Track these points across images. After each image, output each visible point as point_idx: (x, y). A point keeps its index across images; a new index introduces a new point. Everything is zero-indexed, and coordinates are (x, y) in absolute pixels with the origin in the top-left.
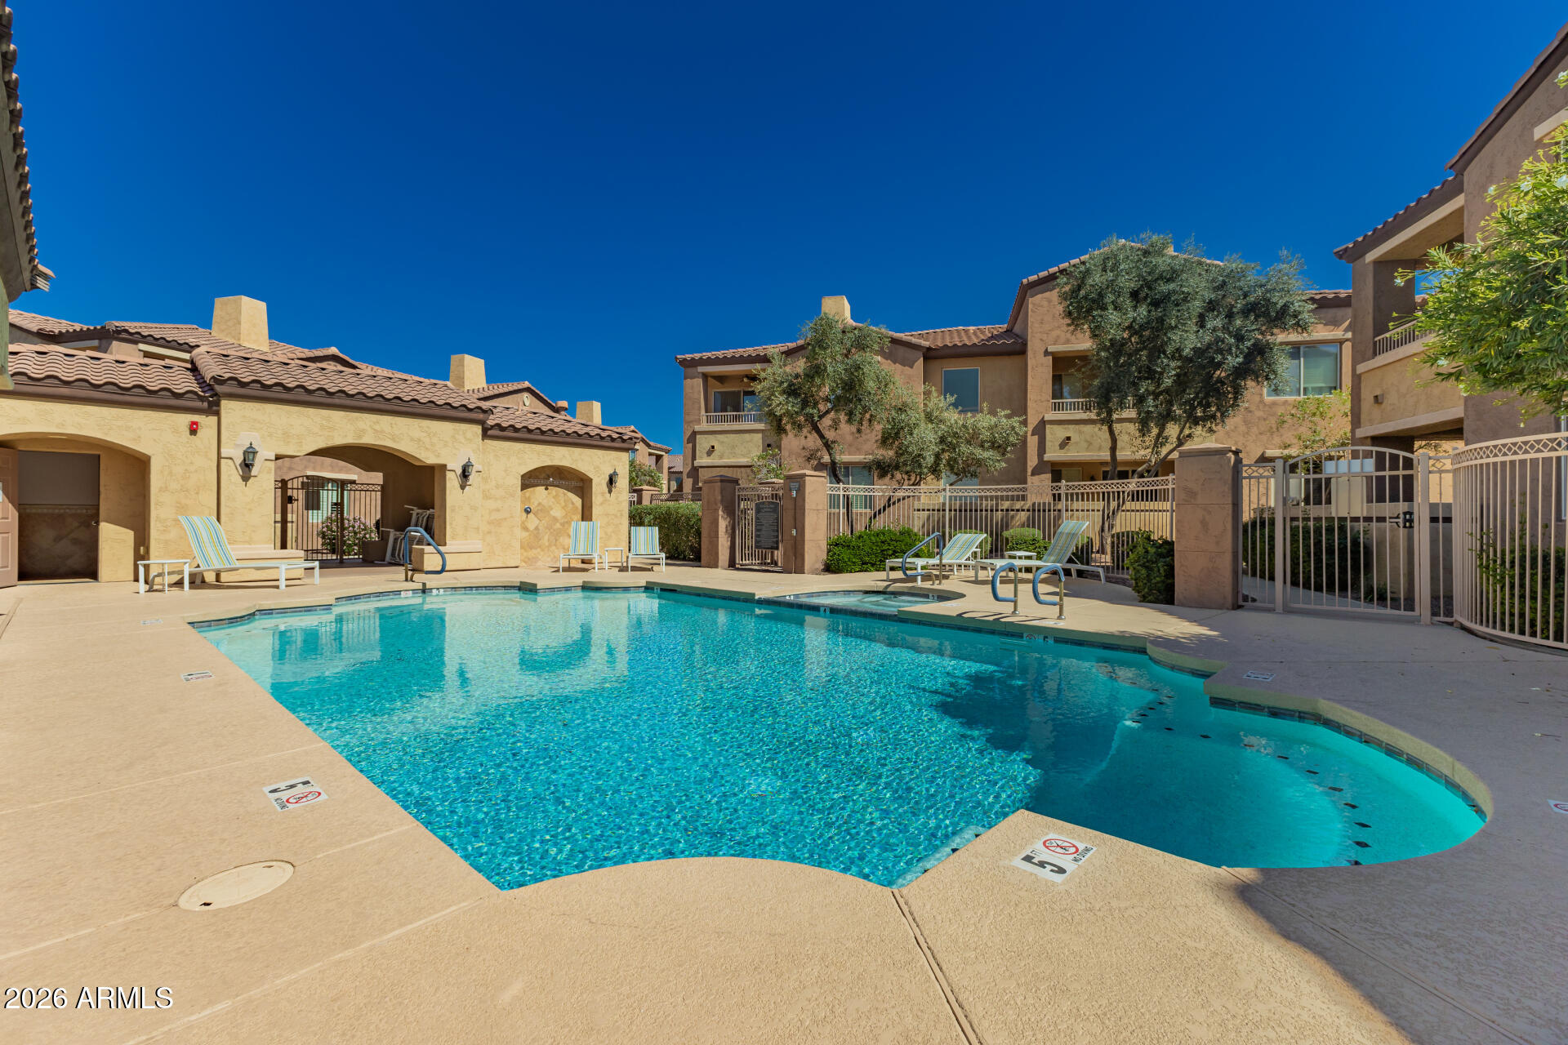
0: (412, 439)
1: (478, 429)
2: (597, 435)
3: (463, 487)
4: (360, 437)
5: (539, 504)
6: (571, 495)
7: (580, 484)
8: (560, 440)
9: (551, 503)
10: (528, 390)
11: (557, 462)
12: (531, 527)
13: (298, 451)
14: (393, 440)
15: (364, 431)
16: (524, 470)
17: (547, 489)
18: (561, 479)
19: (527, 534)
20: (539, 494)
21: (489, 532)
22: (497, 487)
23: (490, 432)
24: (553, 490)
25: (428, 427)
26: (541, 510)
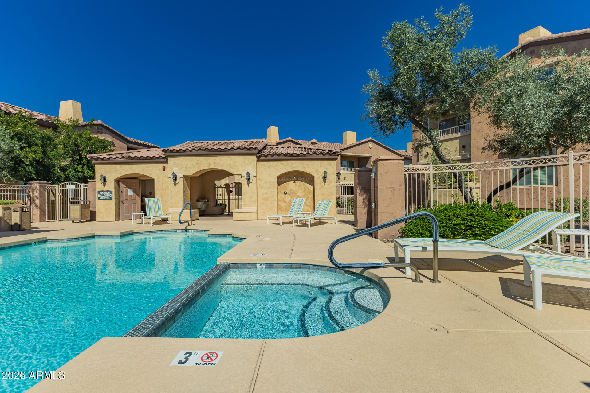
0: (228, 165)
1: (254, 158)
2: (321, 153)
3: (248, 184)
4: (209, 166)
5: (291, 190)
6: (307, 185)
7: (309, 179)
8: (295, 158)
9: (297, 189)
10: (371, 141)
11: (294, 169)
12: (287, 201)
13: (190, 173)
14: (221, 166)
15: (210, 163)
16: (279, 174)
17: (295, 182)
18: (302, 177)
19: (285, 204)
20: (291, 186)
21: (263, 203)
22: (265, 183)
23: (261, 158)
24: (298, 183)
25: (234, 159)
26: (292, 193)
